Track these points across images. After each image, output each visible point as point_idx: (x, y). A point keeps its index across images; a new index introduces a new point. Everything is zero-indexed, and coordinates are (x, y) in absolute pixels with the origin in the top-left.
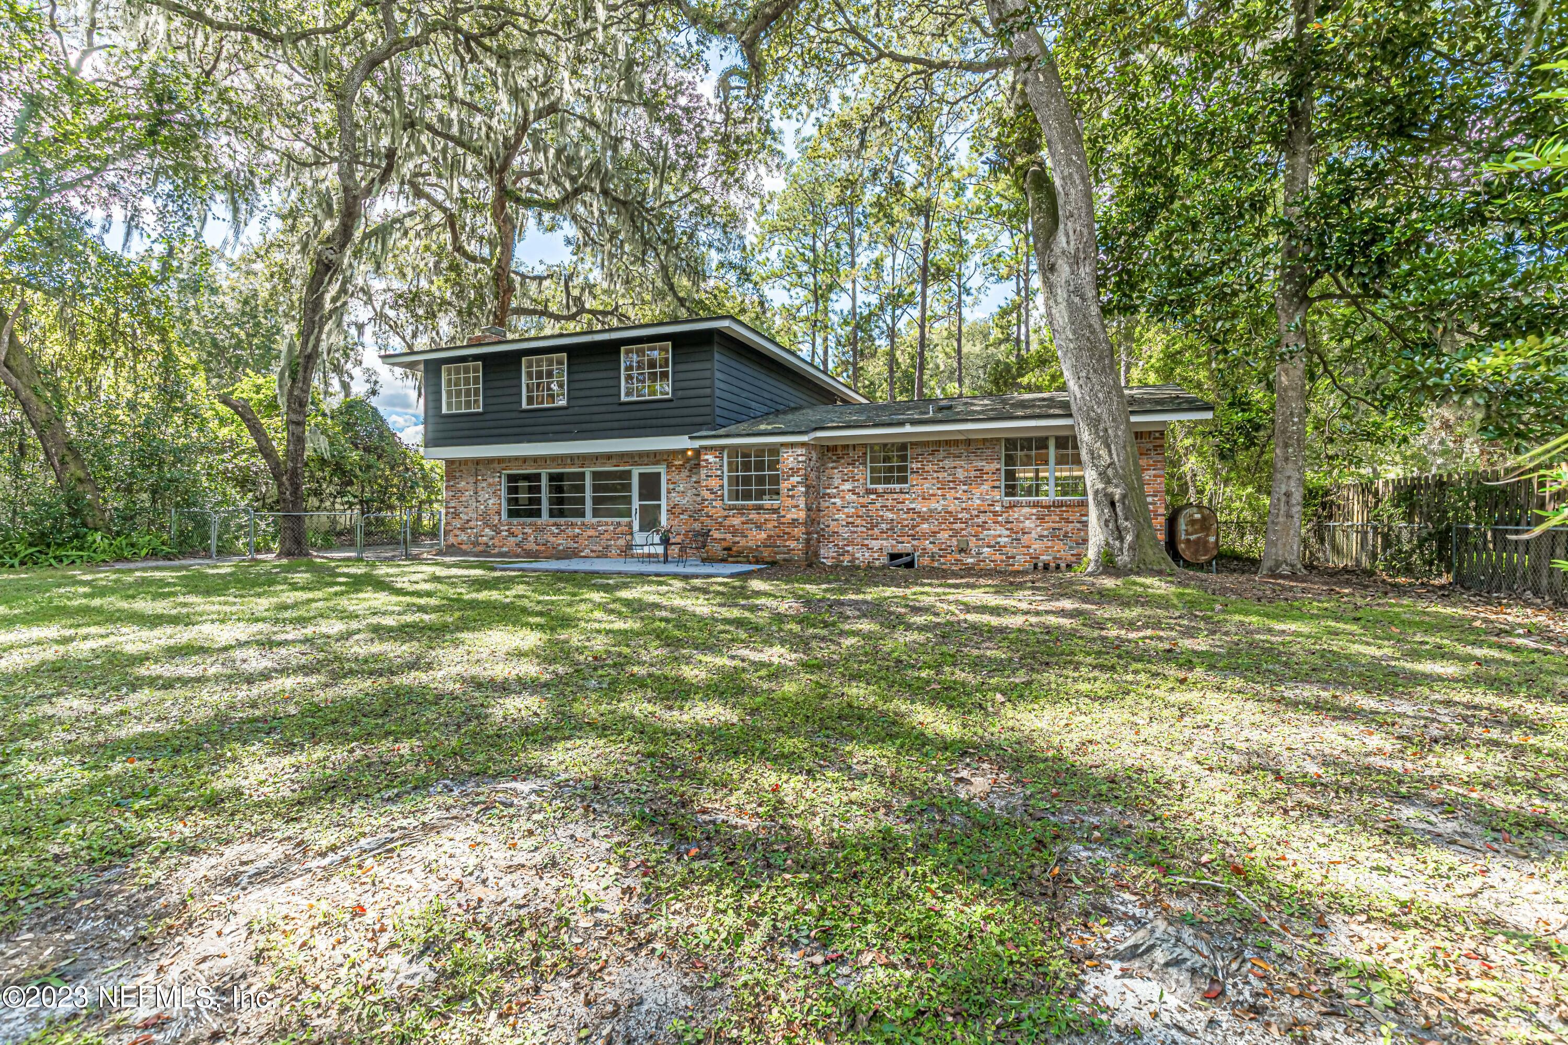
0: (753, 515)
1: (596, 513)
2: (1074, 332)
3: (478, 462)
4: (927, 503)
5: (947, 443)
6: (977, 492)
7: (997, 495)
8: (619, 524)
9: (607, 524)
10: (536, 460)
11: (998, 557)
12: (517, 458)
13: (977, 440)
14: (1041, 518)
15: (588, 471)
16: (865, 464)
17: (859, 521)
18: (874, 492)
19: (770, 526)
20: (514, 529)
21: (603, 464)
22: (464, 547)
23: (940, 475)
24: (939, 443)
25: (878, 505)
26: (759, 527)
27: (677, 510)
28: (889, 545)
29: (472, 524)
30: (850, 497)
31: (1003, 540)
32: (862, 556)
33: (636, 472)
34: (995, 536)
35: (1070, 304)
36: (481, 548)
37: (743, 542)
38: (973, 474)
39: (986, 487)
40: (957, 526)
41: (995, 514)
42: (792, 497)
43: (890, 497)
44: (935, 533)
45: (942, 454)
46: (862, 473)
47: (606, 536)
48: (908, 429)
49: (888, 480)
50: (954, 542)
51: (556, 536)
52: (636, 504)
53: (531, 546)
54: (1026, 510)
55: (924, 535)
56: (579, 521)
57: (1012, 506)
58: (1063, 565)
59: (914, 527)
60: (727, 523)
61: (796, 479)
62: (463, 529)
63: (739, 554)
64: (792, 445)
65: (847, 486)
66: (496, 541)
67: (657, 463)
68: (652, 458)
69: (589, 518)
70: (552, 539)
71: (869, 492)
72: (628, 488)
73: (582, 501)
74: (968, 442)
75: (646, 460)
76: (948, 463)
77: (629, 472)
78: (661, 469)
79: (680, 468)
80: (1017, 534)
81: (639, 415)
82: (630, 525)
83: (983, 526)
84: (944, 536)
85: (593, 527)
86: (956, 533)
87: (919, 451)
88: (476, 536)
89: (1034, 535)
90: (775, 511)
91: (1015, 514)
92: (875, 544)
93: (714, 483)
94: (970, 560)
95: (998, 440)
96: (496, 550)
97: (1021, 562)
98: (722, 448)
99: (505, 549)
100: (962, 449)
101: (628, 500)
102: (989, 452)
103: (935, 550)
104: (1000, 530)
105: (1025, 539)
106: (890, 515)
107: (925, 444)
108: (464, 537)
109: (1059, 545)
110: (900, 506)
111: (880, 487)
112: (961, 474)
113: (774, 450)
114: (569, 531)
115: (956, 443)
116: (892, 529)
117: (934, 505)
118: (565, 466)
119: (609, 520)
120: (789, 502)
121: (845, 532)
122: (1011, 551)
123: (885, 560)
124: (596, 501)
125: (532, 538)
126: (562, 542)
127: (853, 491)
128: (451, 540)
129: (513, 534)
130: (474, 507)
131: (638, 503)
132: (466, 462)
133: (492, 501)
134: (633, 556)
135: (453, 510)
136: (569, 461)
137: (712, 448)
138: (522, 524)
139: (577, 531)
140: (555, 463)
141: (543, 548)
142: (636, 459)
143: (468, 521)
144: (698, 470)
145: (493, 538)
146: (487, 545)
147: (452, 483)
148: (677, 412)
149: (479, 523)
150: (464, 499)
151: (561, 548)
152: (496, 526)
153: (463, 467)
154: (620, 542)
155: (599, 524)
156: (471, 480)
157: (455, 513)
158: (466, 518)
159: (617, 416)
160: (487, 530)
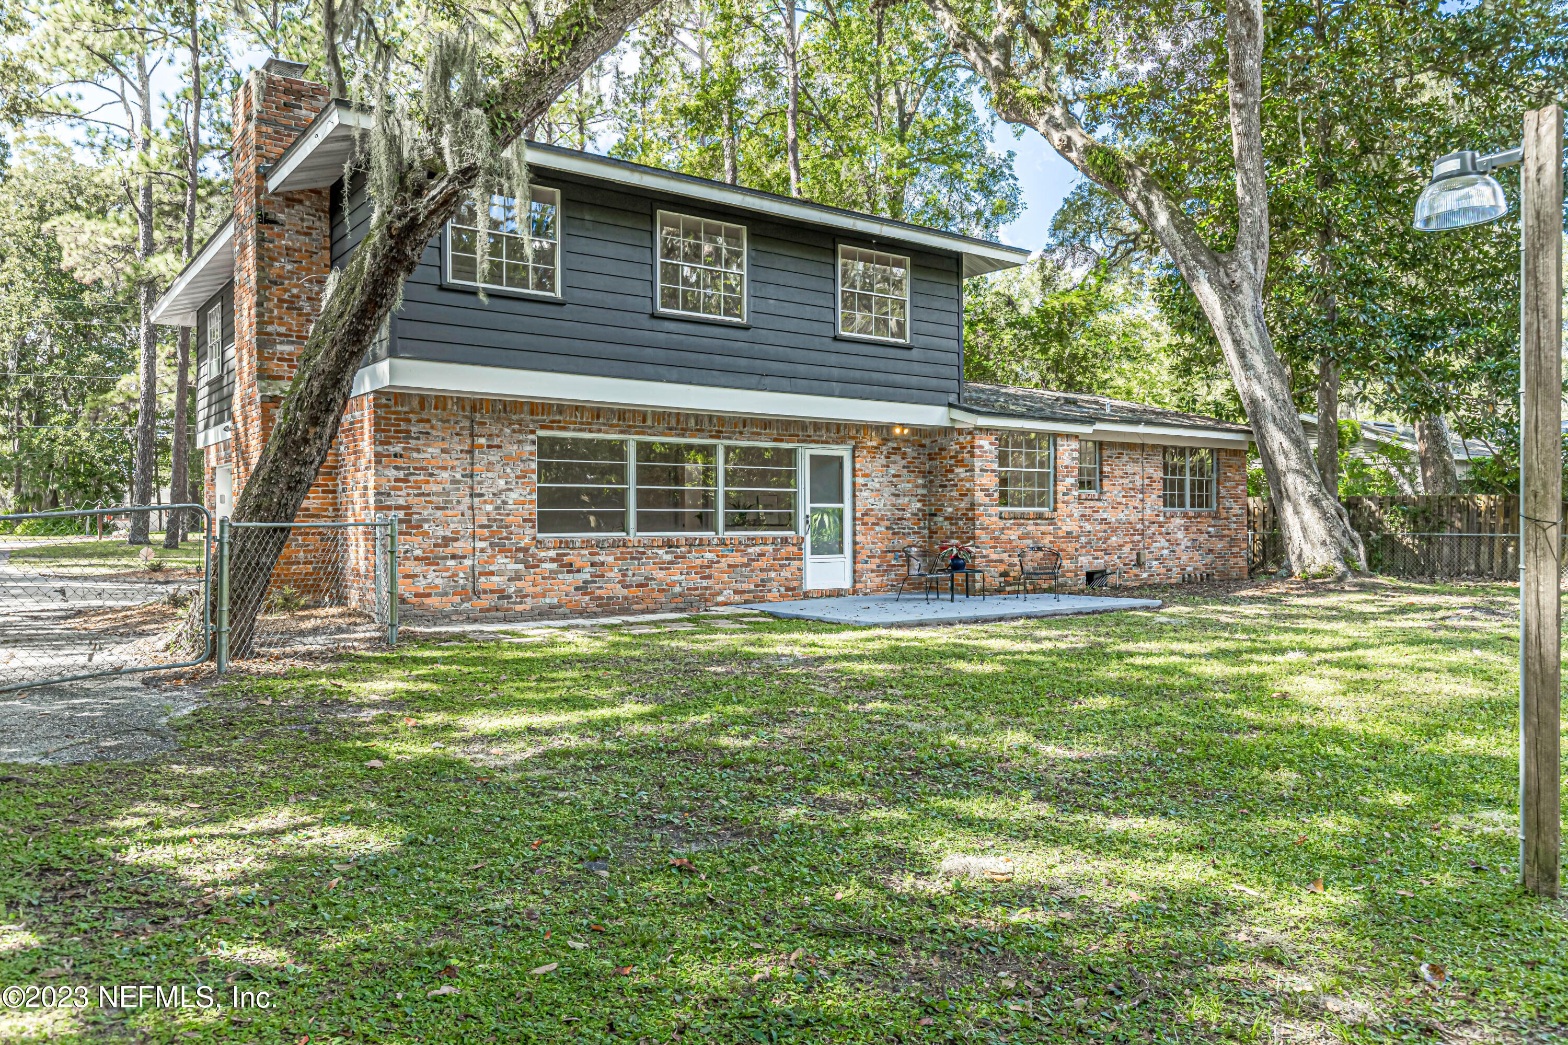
0: (1031, 527)
1: (734, 523)
3: (473, 405)
4: (1115, 512)
5: (1130, 446)
6: (1148, 501)
7: (1161, 504)
8: (785, 540)
9: (764, 542)
10: (618, 415)
11: (1162, 570)
13: (1147, 445)
14: (1186, 529)
15: (721, 445)
19: (1046, 541)
20: (572, 557)
21: (755, 435)
22: (433, 602)
23: (1125, 481)
24: (1124, 446)
26: (1036, 543)
27: (870, 519)
28: (1087, 561)
29: (460, 547)
31: (1165, 553)
33: (805, 453)
34: (1160, 549)
36: (484, 602)
37: (1020, 564)
38: (1146, 481)
39: (1154, 496)
40: (1136, 538)
41: (1161, 525)
42: (1067, 503)
43: (1089, 503)
44: (1120, 547)
45: (1125, 458)
47: (762, 563)
50: (1134, 556)
51: (665, 566)
52: (805, 505)
53: (612, 588)
54: (1177, 521)
56: (712, 536)
57: (1170, 517)
59: (1106, 539)
60: (1004, 538)
61: (1070, 481)
62: (431, 559)
63: (1016, 580)
66: (525, 585)
67: (841, 441)
68: (829, 433)
69: (721, 531)
70: (658, 574)
72: (791, 479)
73: (710, 500)
74: (1143, 446)
75: (821, 434)
76: (1130, 468)
77: (793, 453)
78: (845, 451)
79: (873, 452)
80: (1173, 546)
81: (869, 362)
82: (798, 543)
83: (1152, 538)
84: (1127, 549)
85: (738, 547)
86: (1135, 546)
87: (1109, 452)
88: (473, 576)
89: (1183, 546)
91: (1171, 525)
93: (988, 480)
94: (1145, 575)
95: (1158, 446)
96: (529, 603)
97: (1175, 575)
98: (994, 431)
100: (1136, 455)
101: (793, 501)
102: (1154, 459)
104: (1163, 542)
105: (1177, 551)
106: (1088, 526)
107: (1114, 445)
108: (434, 578)
109: (1197, 557)
110: (1096, 515)
112: (1138, 481)
114: (695, 559)
115: (1135, 446)
116: (1089, 542)
117: (1120, 515)
120: (1064, 510)
122: (1170, 564)
123: (1084, 579)
124: (731, 499)
125: (614, 574)
126: (680, 579)
129: (570, 568)
130: (464, 507)
131: (809, 506)
132: (441, 400)
133: (514, 496)
134: (807, 596)
135: (401, 514)
136: (692, 422)
137: (987, 430)
138: (587, 544)
139: (708, 556)
140: (662, 426)
141: (640, 593)
142: (811, 431)
143: (447, 541)
144: (898, 458)
145: (517, 577)
146: (502, 594)
147: (398, 449)
148: (916, 368)
149: (480, 545)
150: (435, 488)
151: (677, 589)
152: (525, 550)
153: (431, 412)
154: (786, 574)
155: (752, 542)
156: (456, 445)
157: (406, 521)
158: (441, 532)
159: (833, 359)
160: (501, 560)
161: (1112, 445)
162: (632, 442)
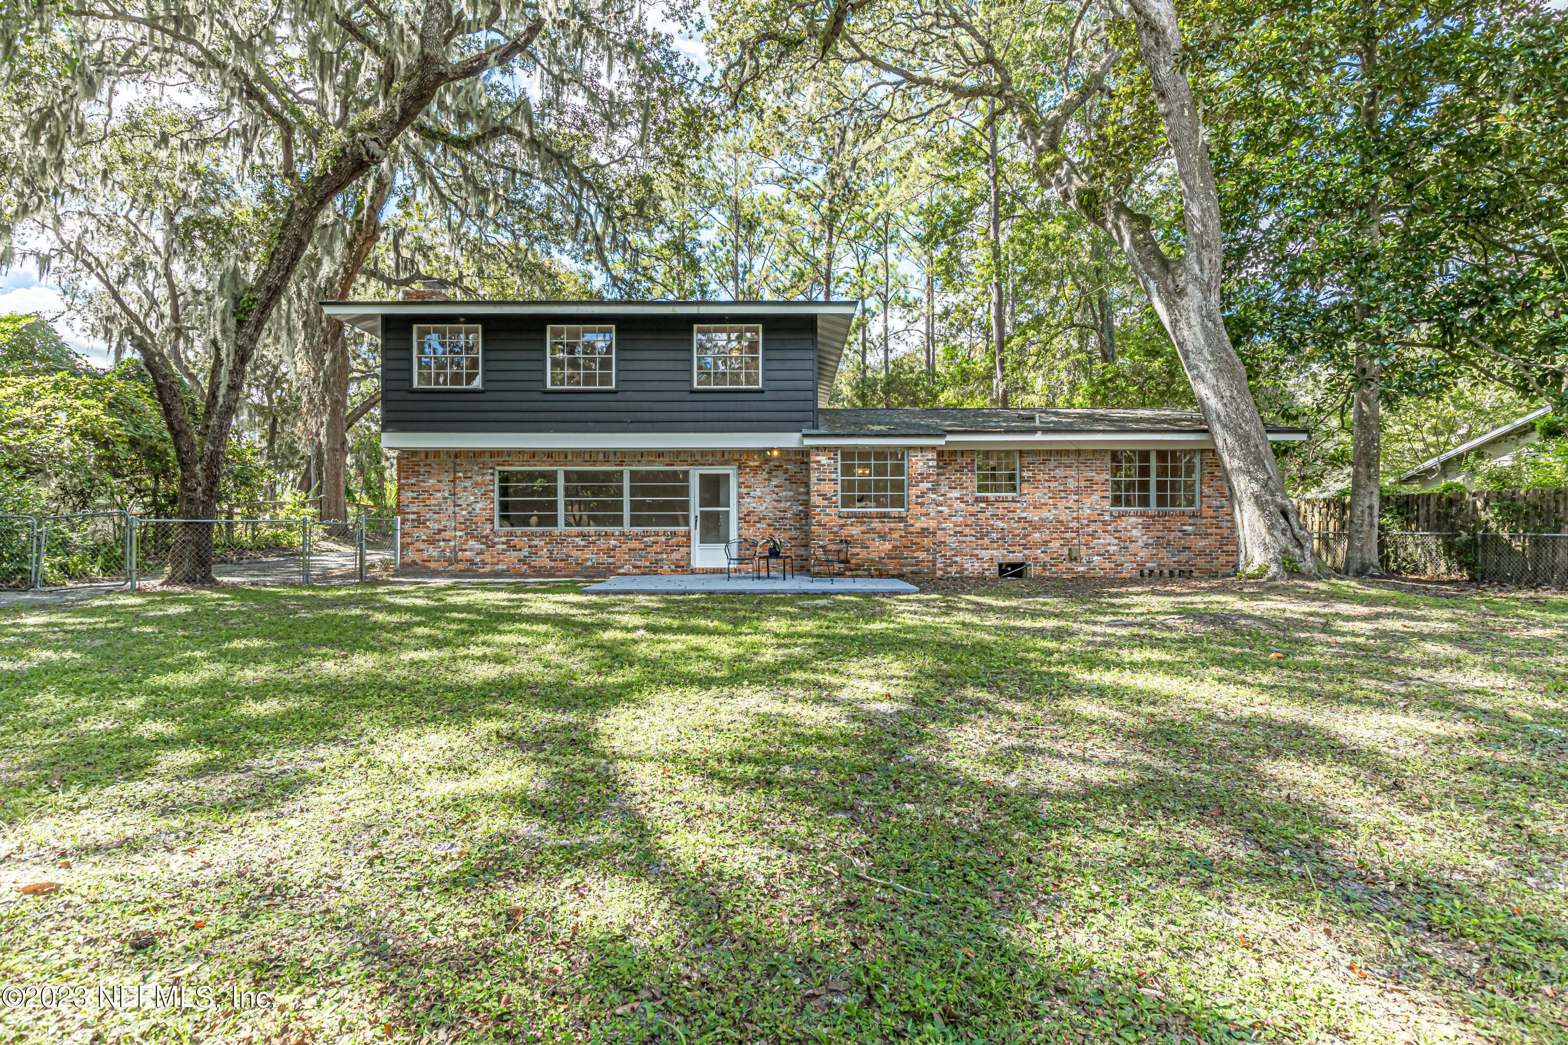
0: (876, 524)
1: (635, 521)
2: (1212, 354)
3: (457, 454)
4: (1038, 512)
5: (1059, 453)
6: (1087, 502)
7: (1106, 504)
8: (674, 534)
9: (657, 534)
10: (550, 454)
11: (1107, 565)
12: (521, 452)
13: (1086, 451)
14: (1146, 527)
15: (626, 470)
16: (972, 471)
17: (967, 531)
18: (985, 500)
19: (896, 535)
20: (516, 541)
21: (651, 463)
22: (432, 565)
23: (1052, 484)
24: (1050, 452)
25: (988, 514)
26: (883, 537)
27: (752, 518)
28: (1000, 555)
29: (447, 535)
30: (958, 505)
31: (1112, 549)
32: (972, 567)
33: (696, 473)
34: (1105, 545)
35: (1204, 328)
36: (462, 566)
37: (863, 554)
38: (1083, 484)
39: (1096, 497)
40: (1068, 535)
41: (1105, 523)
42: (922, 504)
43: (1000, 505)
44: (1046, 543)
45: (1053, 464)
46: (971, 481)
47: (656, 548)
48: (1039, 437)
49: (997, 489)
50: (1065, 551)
51: (581, 549)
52: (695, 509)
54: (1133, 520)
55: (1035, 544)
56: (616, 530)
57: (1121, 515)
58: (1166, 571)
59: (1025, 536)
60: (844, 532)
61: (925, 485)
62: (431, 541)
63: (859, 567)
64: (922, 449)
65: (955, 494)
66: (487, 557)
67: (726, 463)
68: (719, 458)
69: (627, 527)
70: (575, 553)
71: (977, 500)
72: (685, 491)
73: (619, 506)
74: (1079, 453)
75: (710, 459)
76: (1059, 473)
77: (686, 473)
78: (731, 470)
79: (755, 470)
80: (1125, 542)
81: (722, 406)
82: (688, 535)
83: (1093, 535)
84: (1055, 545)
85: (636, 537)
86: (1067, 542)
87: (1030, 459)
88: (455, 552)
89: (1140, 543)
90: (902, 519)
91: (1123, 524)
92: (985, 554)
93: (826, 488)
94: (1081, 569)
95: (1106, 451)
96: (488, 569)
97: (1129, 569)
98: (835, 449)
99: (501, 567)
100: (1072, 459)
101: (685, 506)
102: (1098, 463)
103: (1047, 559)
104: (1110, 539)
105: (1132, 547)
106: (1000, 524)
107: (1037, 453)
108: (433, 552)
109: (1163, 553)
110: (1011, 515)
111: (991, 495)
112: (1072, 484)
113: (899, 454)
114: (602, 543)
115: (1067, 453)
116: (1003, 538)
117: (1045, 514)
118: (595, 463)
119: (661, 529)
120: (918, 510)
121: (952, 542)
122: (1120, 559)
123: (995, 570)
124: (635, 506)
125: (545, 553)
126: (590, 557)
127: (961, 499)
128: (411, 556)
129: (514, 547)
130: (450, 512)
131: (698, 509)
132: (437, 453)
133: (479, 505)
134: (693, 572)
135: (414, 517)
136: (601, 457)
137: (825, 448)
138: (525, 534)
139: (613, 542)
140: (580, 459)
141: (562, 564)
142: (698, 457)
143: (440, 531)
144: (780, 473)
145: (482, 553)
146: (472, 562)
147: (413, 481)
148: (769, 405)
149: (459, 534)
150: (433, 502)
151: (589, 563)
152: (487, 537)
153: (431, 460)
154: (675, 556)
155: (646, 534)
156: (446, 477)
157: (418, 520)
158: (436, 526)
159: (687, 406)
160: (472, 543)
161: (1029, 453)
162: (561, 471)
